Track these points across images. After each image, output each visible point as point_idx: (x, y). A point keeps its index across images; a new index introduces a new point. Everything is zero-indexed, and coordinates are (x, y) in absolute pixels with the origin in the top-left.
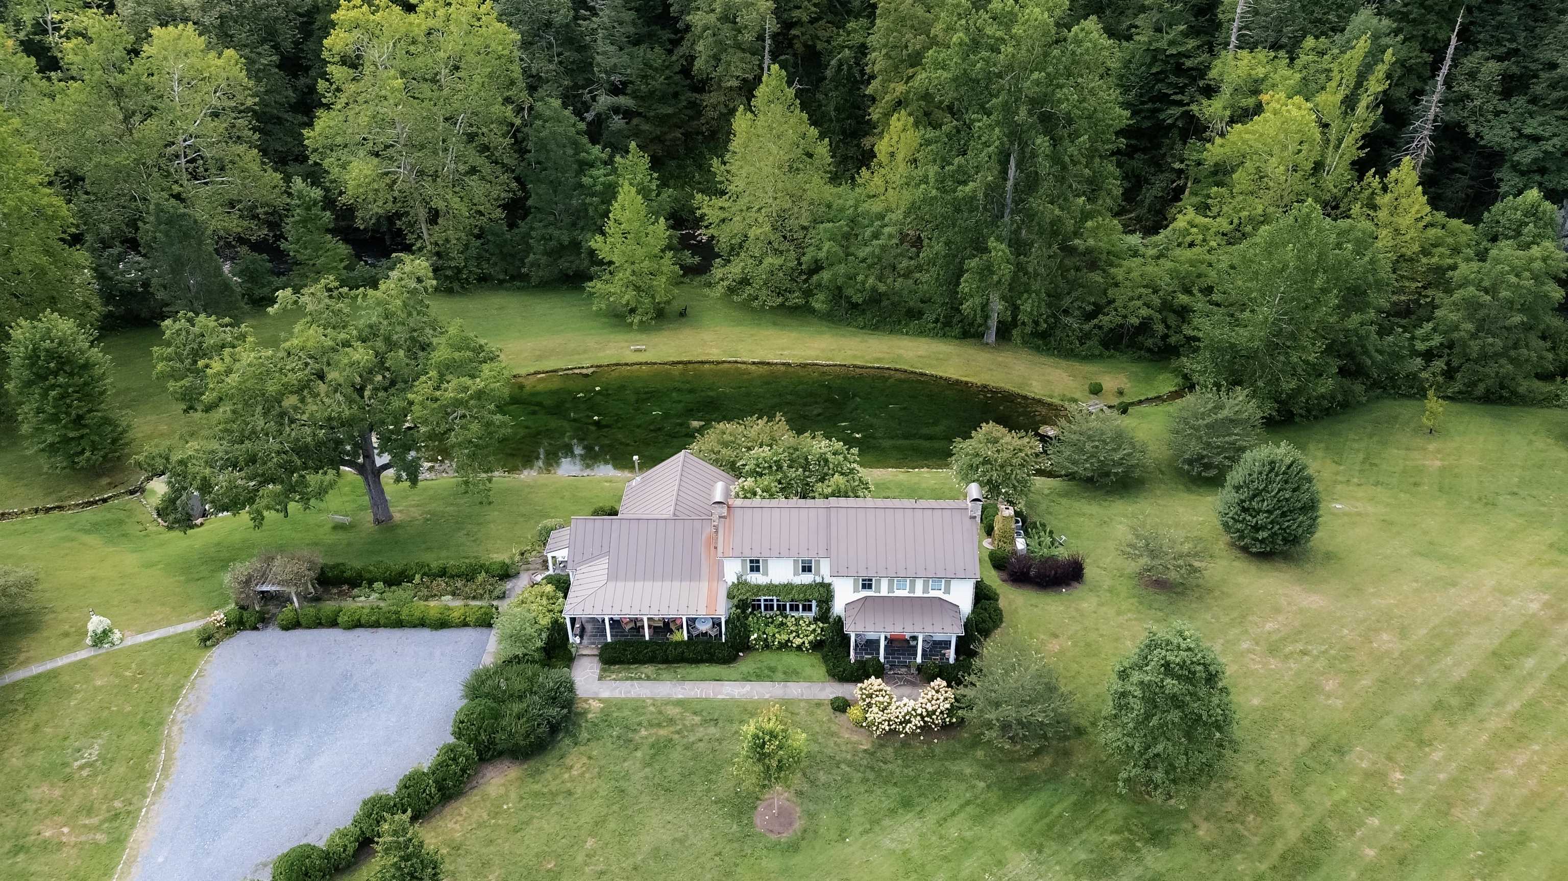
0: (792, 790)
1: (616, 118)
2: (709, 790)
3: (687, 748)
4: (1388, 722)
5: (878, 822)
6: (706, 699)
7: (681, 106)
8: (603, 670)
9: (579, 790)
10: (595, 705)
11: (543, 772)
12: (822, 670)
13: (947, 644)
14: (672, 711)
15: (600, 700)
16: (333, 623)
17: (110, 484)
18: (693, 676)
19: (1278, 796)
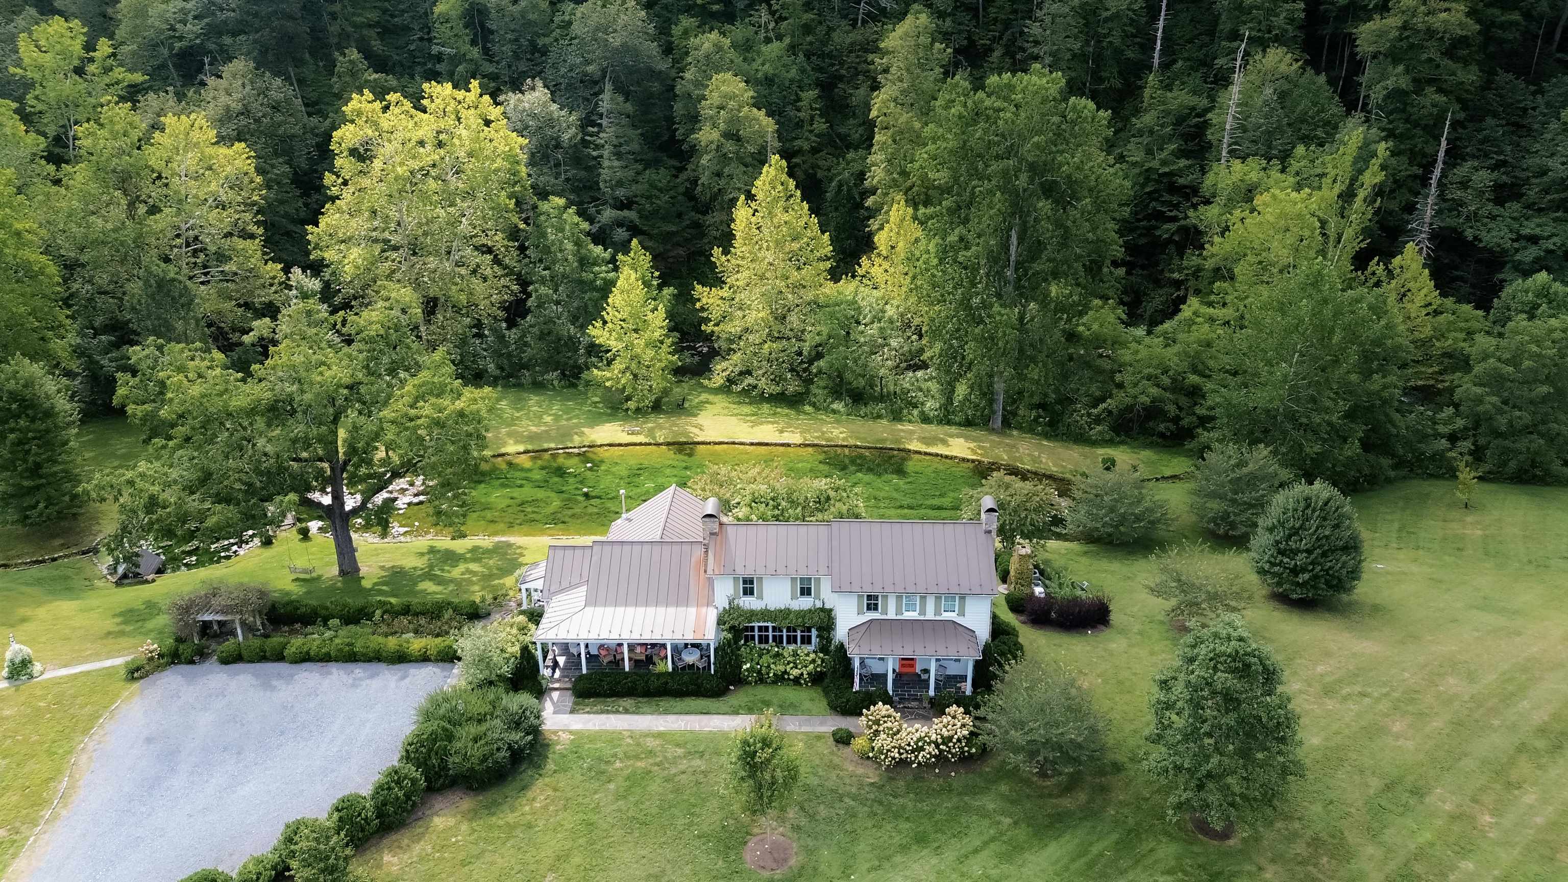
0: (789, 826)
1: (620, 230)
2: (691, 824)
3: (667, 780)
4: (1468, 764)
5: (888, 858)
6: (691, 732)
7: (685, 224)
8: (575, 703)
9: (541, 823)
10: (564, 737)
11: (500, 804)
12: (823, 704)
13: (964, 678)
14: (651, 743)
15: (571, 732)
16: (279, 657)
17: (62, 545)
18: (678, 709)
19: (1352, 838)
